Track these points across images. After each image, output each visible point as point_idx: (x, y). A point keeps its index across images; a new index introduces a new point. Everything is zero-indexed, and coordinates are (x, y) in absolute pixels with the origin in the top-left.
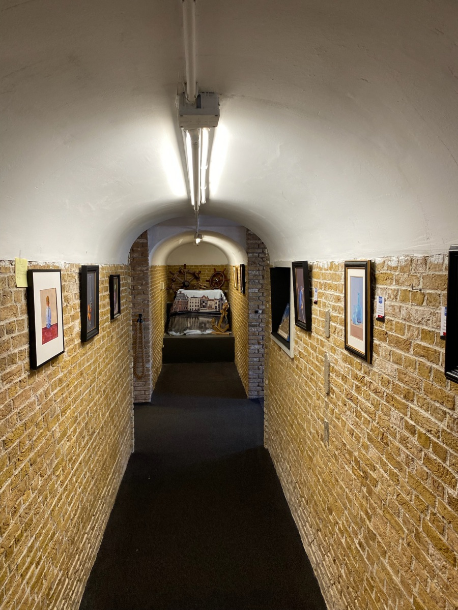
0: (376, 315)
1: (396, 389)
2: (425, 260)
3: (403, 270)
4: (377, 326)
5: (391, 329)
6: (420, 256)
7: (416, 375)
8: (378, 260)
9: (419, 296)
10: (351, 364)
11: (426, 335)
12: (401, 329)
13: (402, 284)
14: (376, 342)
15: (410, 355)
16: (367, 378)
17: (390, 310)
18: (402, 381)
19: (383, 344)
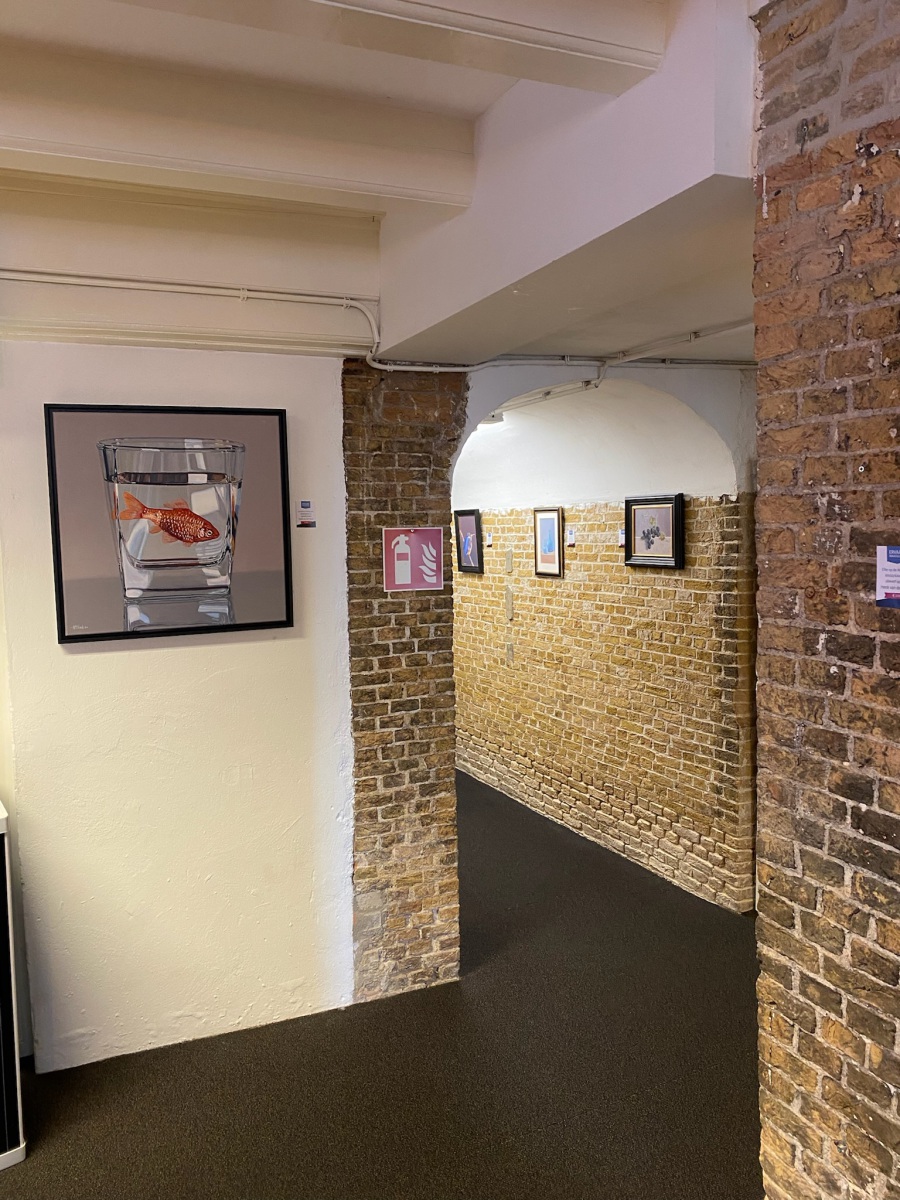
0: (567, 544)
1: (587, 587)
2: (606, 505)
3: (589, 511)
4: (568, 551)
5: (581, 551)
6: (603, 502)
7: (603, 573)
8: (566, 507)
9: (603, 527)
10: (541, 585)
11: (608, 548)
12: (590, 548)
13: (590, 520)
14: (567, 562)
15: (598, 563)
16: (558, 590)
17: (580, 538)
18: (592, 581)
19: (574, 562)
